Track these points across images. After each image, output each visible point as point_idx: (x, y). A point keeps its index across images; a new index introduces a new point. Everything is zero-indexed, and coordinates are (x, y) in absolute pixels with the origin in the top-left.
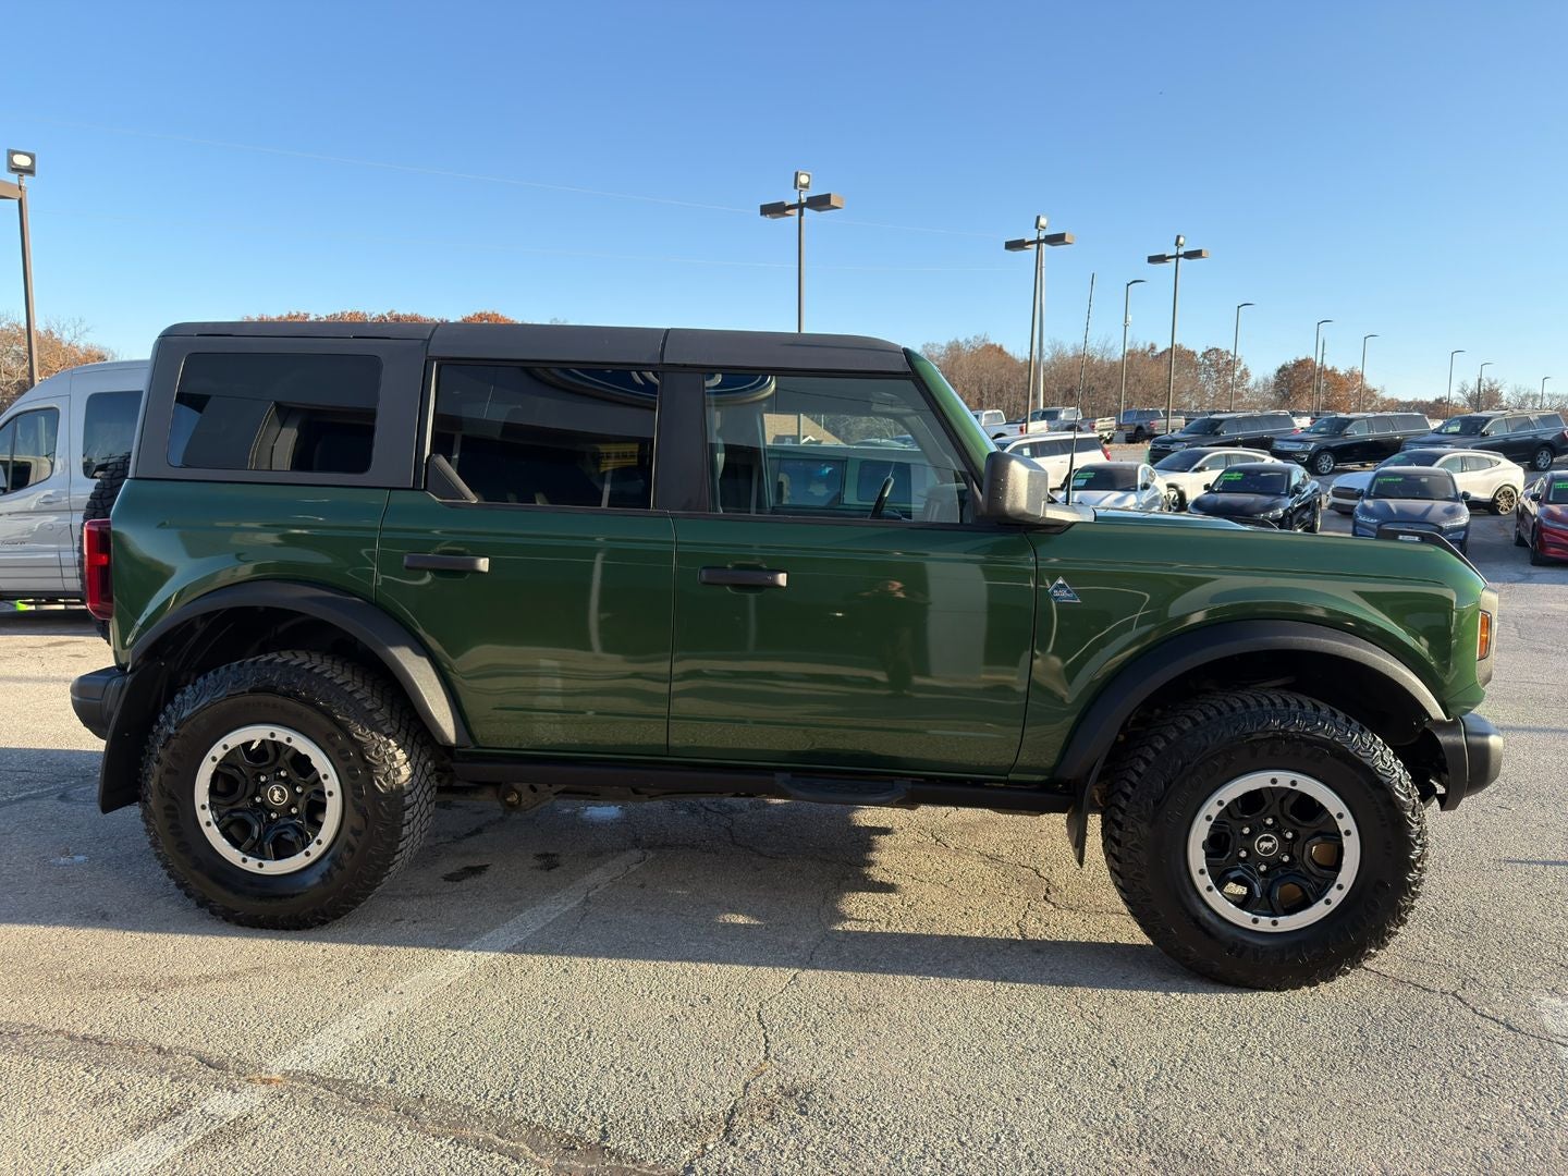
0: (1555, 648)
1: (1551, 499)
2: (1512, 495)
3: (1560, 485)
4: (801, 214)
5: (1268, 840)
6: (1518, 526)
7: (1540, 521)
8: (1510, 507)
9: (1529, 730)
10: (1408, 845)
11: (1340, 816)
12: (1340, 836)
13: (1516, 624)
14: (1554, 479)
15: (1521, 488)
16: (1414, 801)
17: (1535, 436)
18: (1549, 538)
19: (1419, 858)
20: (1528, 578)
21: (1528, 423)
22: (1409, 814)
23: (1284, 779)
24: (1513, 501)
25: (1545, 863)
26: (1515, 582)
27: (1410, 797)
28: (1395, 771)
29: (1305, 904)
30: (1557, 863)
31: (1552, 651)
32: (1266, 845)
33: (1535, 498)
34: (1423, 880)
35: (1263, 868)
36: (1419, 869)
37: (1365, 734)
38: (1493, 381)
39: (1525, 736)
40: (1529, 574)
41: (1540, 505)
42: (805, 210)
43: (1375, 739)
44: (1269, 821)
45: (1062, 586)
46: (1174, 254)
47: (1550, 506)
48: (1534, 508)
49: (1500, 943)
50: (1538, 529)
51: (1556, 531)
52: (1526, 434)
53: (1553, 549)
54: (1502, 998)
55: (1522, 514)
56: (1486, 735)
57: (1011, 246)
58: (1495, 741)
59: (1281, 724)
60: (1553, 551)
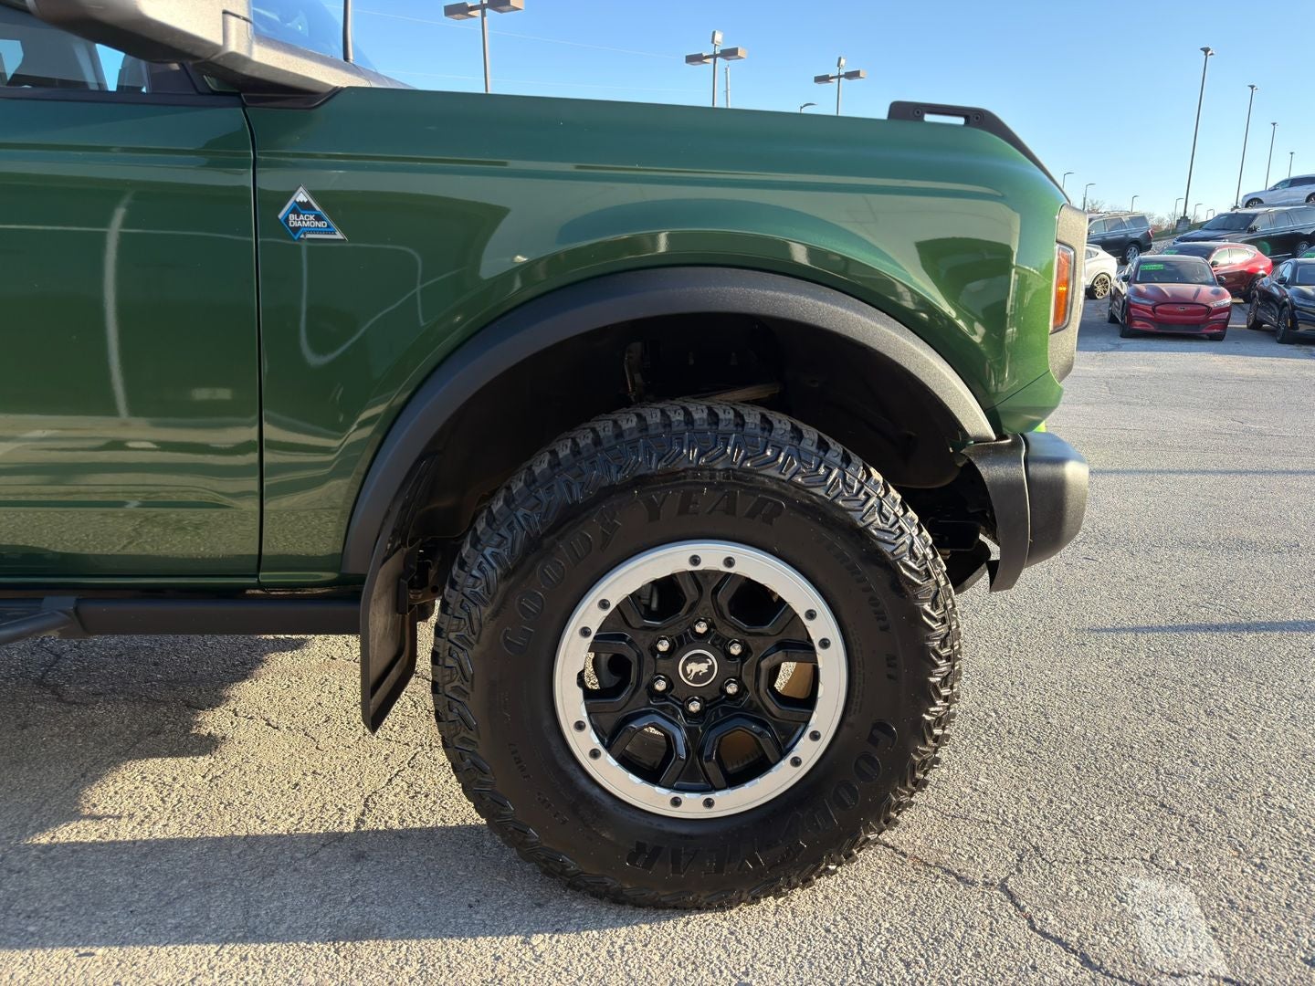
0: (1139, 401)
1: (1138, 279)
2: (1107, 282)
3: (1148, 267)
4: (483, 15)
5: (700, 659)
6: (1111, 305)
7: (1129, 299)
8: (1105, 292)
9: (1117, 472)
10: (924, 660)
11: (811, 615)
12: (812, 649)
13: (1107, 383)
14: (1140, 262)
15: (1114, 275)
16: (937, 583)
17: (1126, 235)
18: (1136, 312)
19: (945, 679)
20: (1118, 348)
21: (1121, 224)
22: (927, 607)
23: (712, 555)
24: (1107, 287)
25: (1136, 630)
26: (1107, 351)
27: (929, 576)
28: (902, 532)
29: (760, 767)
30: (1151, 629)
31: (1138, 404)
32: (696, 668)
33: (1125, 279)
34: (954, 715)
35: (695, 707)
36: (946, 699)
37: (852, 469)
38: (1094, 202)
39: (1113, 478)
40: (1118, 345)
41: (1129, 285)
42: (487, 10)
43: (869, 475)
44: (702, 628)
45: (306, 207)
46: (837, 74)
47: (1139, 286)
48: (1124, 289)
49: (1078, 769)
50: (1127, 305)
51: (1141, 306)
52: (1119, 234)
53: (1138, 323)
54: (1076, 888)
55: (1116, 295)
56: (1060, 461)
57: (692, 59)
58: (1075, 472)
59: (700, 455)
60: (1138, 324)
